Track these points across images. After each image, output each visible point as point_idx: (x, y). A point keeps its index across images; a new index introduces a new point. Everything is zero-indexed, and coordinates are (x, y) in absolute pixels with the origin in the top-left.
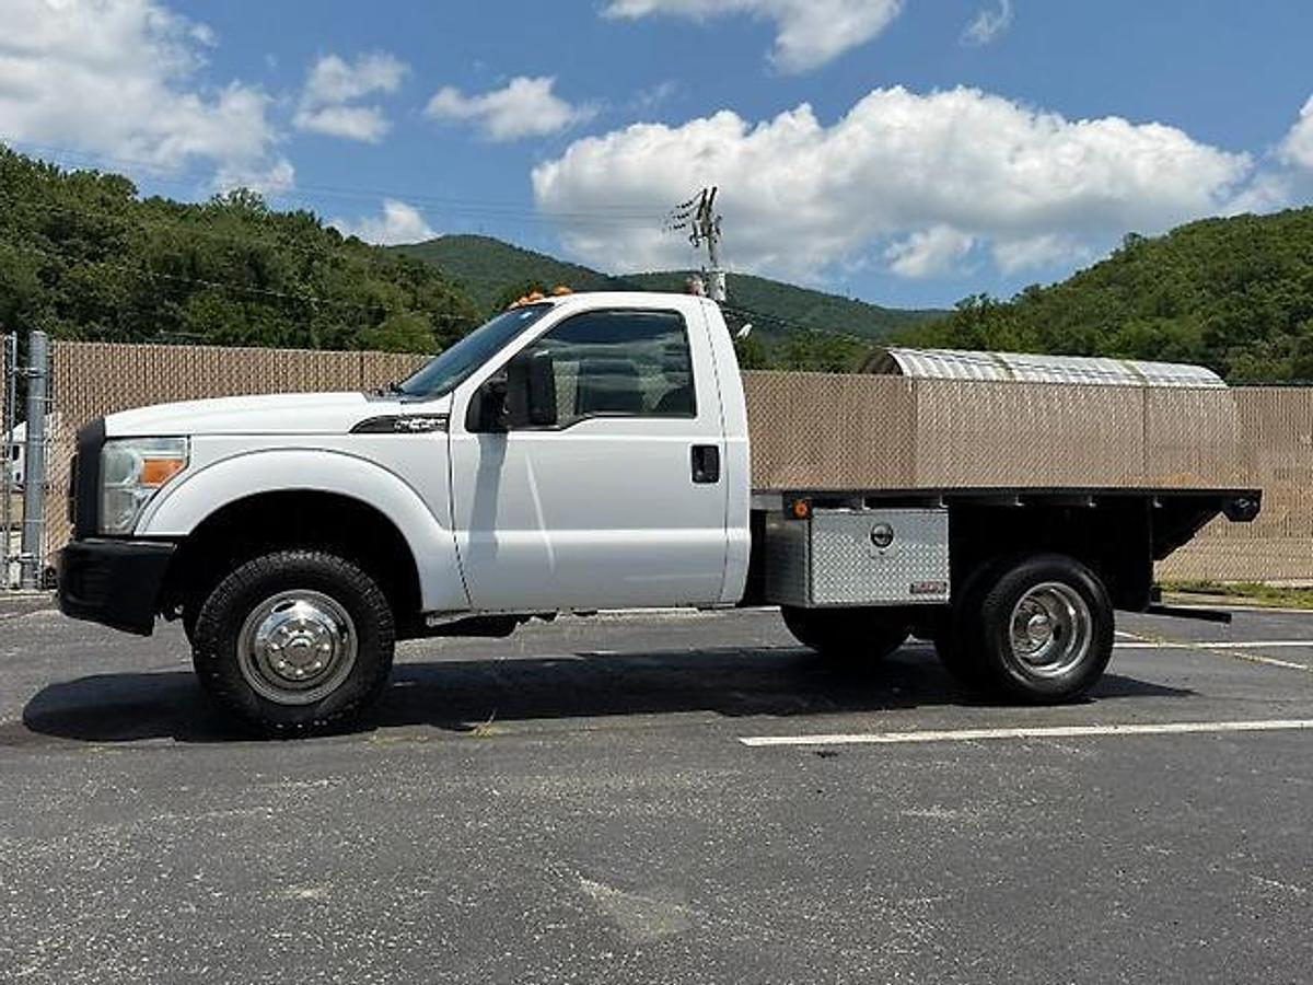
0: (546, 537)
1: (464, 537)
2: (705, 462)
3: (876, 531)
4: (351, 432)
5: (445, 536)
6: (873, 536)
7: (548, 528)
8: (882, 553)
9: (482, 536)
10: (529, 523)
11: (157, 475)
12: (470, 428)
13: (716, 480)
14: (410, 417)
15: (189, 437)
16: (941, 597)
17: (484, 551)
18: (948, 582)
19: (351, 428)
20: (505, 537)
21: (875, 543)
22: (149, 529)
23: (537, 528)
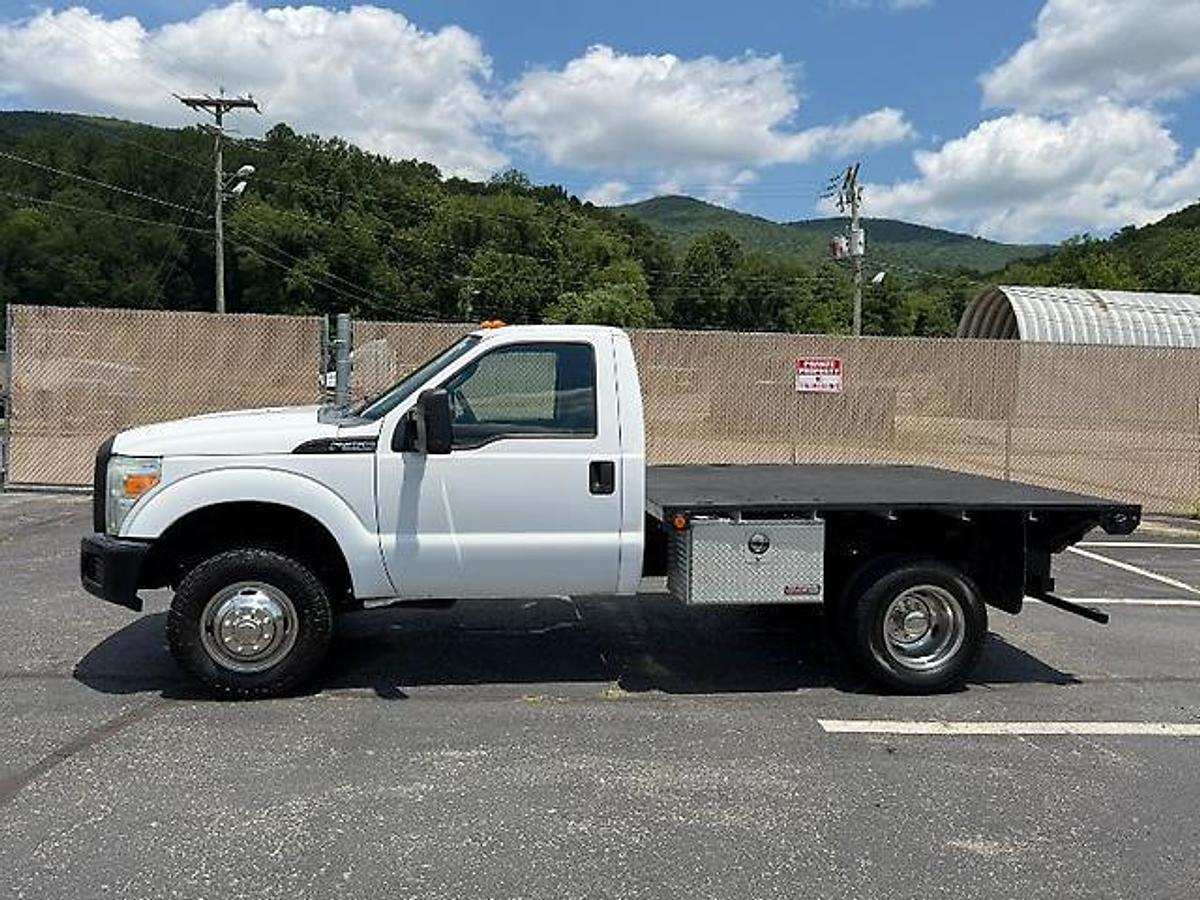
0: (455, 540)
1: (389, 540)
2: (602, 476)
3: (754, 539)
4: (294, 452)
5: (372, 539)
6: (749, 544)
7: (457, 531)
8: (758, 560)
9: (405, 538)
10: (443, 529)
11: (137, 487)
12: (395, 449)
13: (611, 491)
14: (344, 440)
15: (161, 457)
16: (814, 598)
17: (407, 551)
18: (822, 585)
19: (293, 448)
20: (425, 539)
21: (752, 550)
22: (130, 531)
23: (449, 532)
